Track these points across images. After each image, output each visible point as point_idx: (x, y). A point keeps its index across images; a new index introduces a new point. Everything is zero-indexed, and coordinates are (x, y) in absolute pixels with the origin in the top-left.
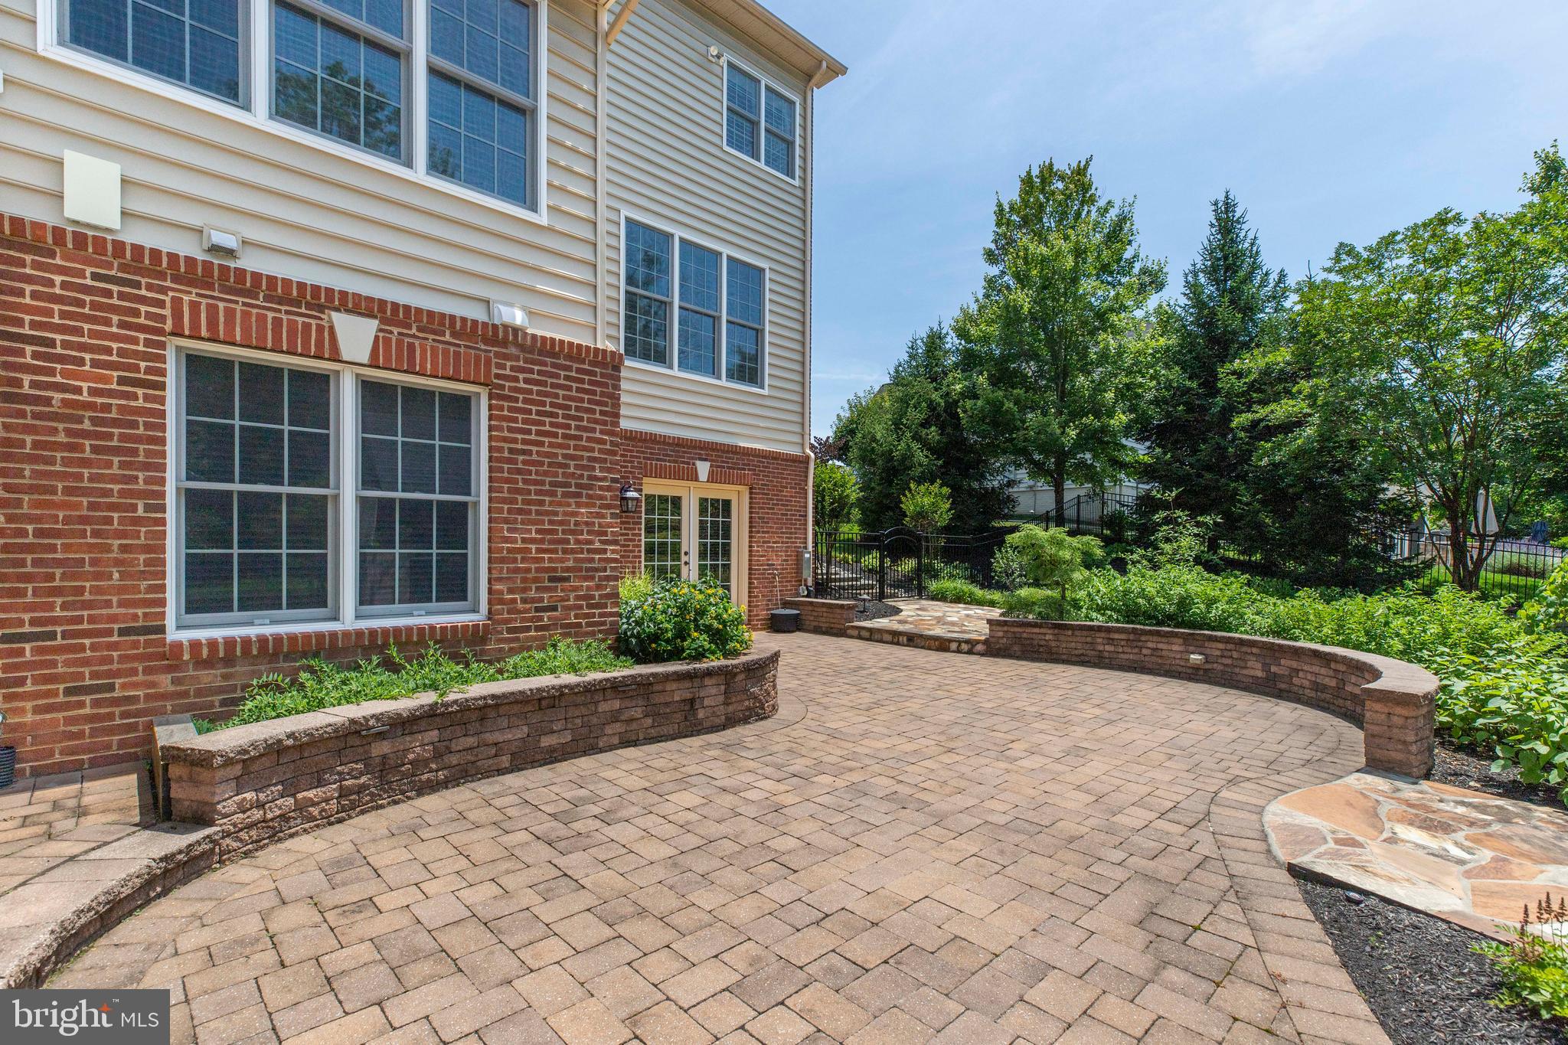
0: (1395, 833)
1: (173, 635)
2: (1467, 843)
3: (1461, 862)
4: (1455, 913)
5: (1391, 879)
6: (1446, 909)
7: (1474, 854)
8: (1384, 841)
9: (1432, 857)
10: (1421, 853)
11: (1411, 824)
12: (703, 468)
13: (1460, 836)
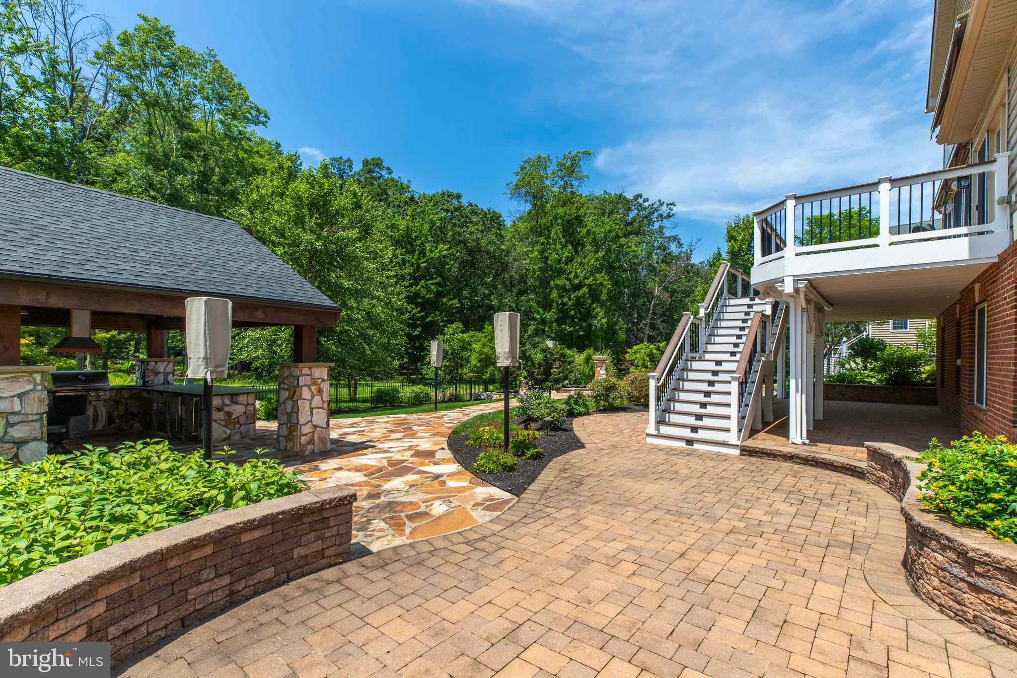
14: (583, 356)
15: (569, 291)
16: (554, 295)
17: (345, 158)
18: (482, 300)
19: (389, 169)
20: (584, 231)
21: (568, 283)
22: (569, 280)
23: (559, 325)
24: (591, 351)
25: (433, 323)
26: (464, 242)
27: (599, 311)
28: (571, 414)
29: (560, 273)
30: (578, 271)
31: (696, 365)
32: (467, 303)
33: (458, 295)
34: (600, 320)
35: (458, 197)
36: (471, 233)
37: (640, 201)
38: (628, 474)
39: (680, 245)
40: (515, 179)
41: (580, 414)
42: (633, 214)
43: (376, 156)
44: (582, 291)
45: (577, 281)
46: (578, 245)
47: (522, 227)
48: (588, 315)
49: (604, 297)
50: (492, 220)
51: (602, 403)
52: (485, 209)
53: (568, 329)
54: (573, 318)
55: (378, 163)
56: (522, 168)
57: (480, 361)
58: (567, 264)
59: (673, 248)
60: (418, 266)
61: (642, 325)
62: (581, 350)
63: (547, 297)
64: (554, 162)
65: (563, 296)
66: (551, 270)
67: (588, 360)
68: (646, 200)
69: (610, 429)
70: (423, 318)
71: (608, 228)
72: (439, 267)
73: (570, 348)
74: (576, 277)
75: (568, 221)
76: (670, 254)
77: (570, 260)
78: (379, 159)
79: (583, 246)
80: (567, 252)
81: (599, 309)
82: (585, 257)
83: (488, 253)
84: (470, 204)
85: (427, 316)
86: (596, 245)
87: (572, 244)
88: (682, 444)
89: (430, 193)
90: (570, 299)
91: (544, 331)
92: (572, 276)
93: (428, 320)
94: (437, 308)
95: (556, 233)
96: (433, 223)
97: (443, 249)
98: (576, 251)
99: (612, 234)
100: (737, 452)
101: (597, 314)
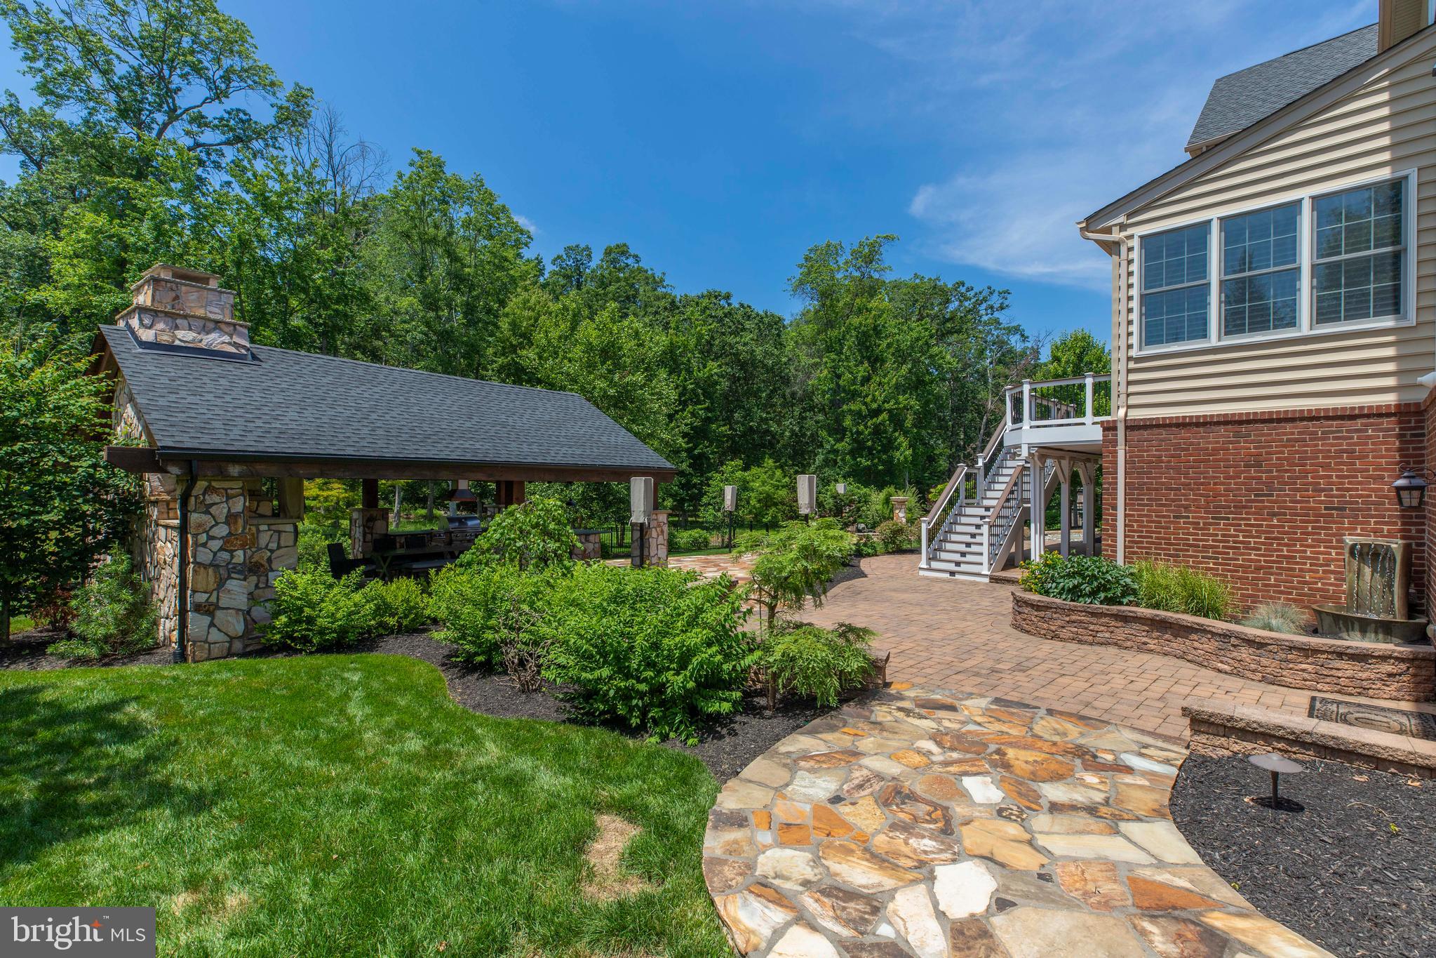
14: (882, 495)
15: (865, 417)
16: (848, 422)
17: (582, 246)
18: (759, 425)
19: (636, 257)
20: (884, 344)
21: (863, 408)
22: (865, 404)
23: (854, 459)
24: (892, 489)
25: (702, 455)
26: (737, 355)
27: (902, 441)
28: (859, 554)
29: (854, 395)
30: (876, 393)
31: (969, 511)
32: (740, 428)
33: (728, 420)
34: (903, 452)
35: (728, 297)
36: (745, 344)
37: (963, 290)
38: (895, 590)
39: (1024, 338)
40: (798, 273)
41: (868, 555)
42: (953, 306)
43: (620, 242)
44: (881, 418)
45: (874, 406)
46: (876, 361)
47: (808, 330)
48: (890, 445)
49: (908, 424)
50: (770, 325)
51: (891, 546)
52: (761, 313)
53: (865, 462)
54: (870, 449)
55: (623, 251)
56: (807, 259)
57: (759, 501)
58: (863, 385)
59: (1015, 342)
60: (685, 388)
61: (969, 450)
62: (880, 487)
63: (838, 421)
64: (848, 252)
65: (858, 424)
66: (844, 391)
67: (887, 501)
68: (969, 290)
69: (892, 566)
70: (689, 451)
71: (915, 335)
72: (708, 386)
73: (866, 485)
74: (874, 400)
75: (864, 333)
76: (1010, 351)
77: (867, 380)
78: (625, 245)
79: (883, 361)
80: (862, 370)
81: (901, 439)
82: (885, 376)
83: (765, 366)
84: (742, 305)
85: (695, 447)
86: (901, 357)
87: (869, 362)
88: (947, 575)
89: (693, 294)
90: (866, 427)
91: (835, 462)
92: (868, 400)
93: (696, 452)
94: (706, 437)
95: (850, 348)
96: (700, 336)
97: (713, 367)
98: (874, 370)
99: (920, 343)
100: (987, 580)
101: (900, 444)
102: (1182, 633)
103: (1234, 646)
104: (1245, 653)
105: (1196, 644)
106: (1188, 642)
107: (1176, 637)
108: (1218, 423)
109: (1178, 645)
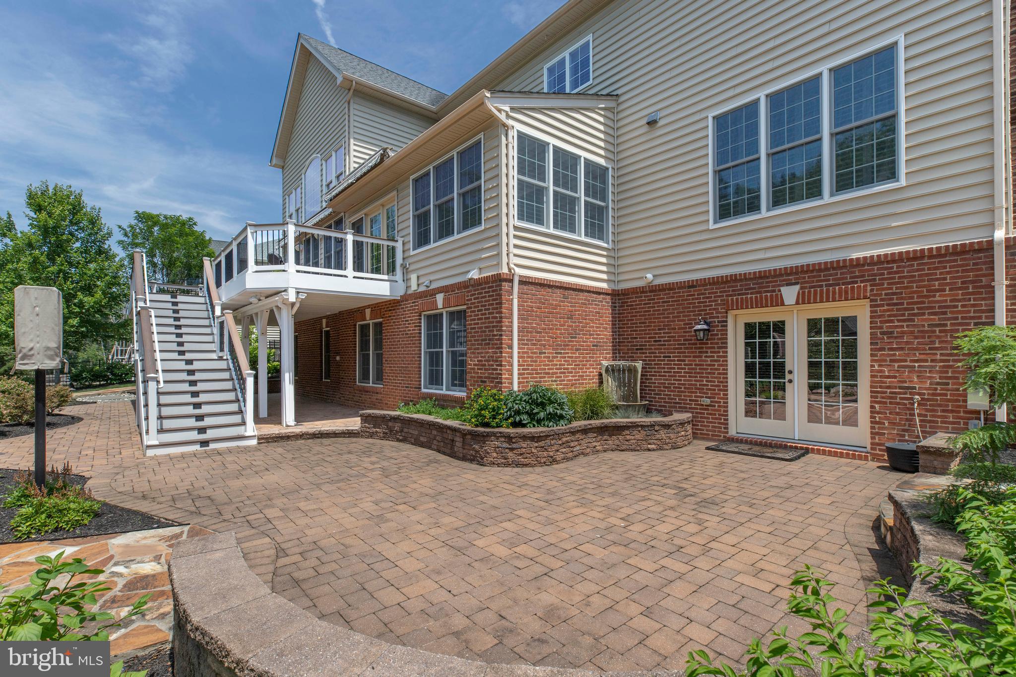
0: (159, 563)
1: (424, 390)
2: (115, 579)
3: (116, 564)
4: (114, 538)
5: (145, 538)
6: (119, 538)
7: (110, 573)
8: (161, 555)
9: (132, 558)
10: (139, 558)
11: (154, 576)
12: (790, 294)
13: (121, 583)
88: (197, 447)
100: (255, 442)
102: (615, 432)
103: (656, 431)
104: (663, 434)
105: (628, 437)
106: (621, 437)
107: (610, 436)
108: (557, 287)
109: (613, 441)
